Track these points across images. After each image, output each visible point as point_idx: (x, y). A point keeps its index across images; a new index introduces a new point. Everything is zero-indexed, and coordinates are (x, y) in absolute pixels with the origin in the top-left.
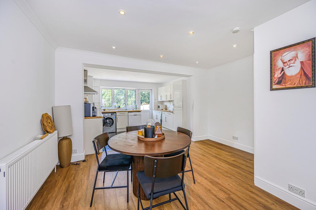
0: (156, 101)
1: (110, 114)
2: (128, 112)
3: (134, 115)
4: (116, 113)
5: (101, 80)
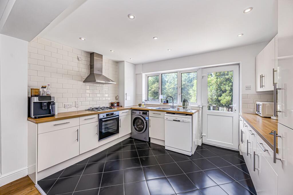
2: (167, 113)
3: (174, 120)
4: (148, 111)
5: (143, 64)
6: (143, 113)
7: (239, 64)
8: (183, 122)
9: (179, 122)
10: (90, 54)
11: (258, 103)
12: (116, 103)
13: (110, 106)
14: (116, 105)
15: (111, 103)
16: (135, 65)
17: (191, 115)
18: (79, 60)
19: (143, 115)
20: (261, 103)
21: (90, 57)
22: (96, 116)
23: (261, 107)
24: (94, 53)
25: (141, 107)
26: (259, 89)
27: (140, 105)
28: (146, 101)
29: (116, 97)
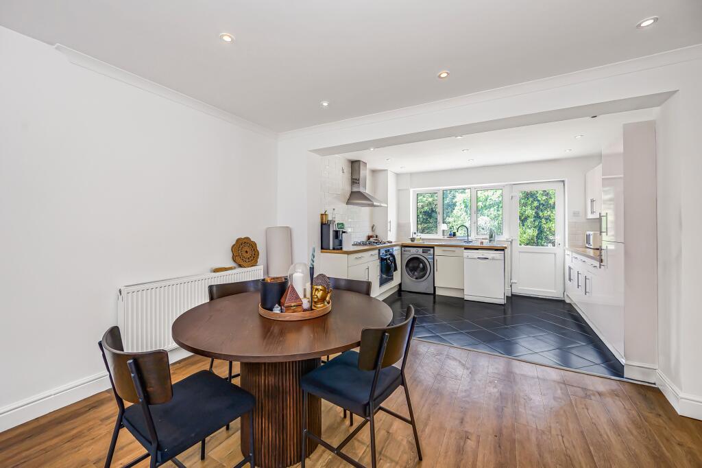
0: (581, 219)
1: (420, 250)
2: (466, 249)
3: (479, 258)
4: (433, 248)
5: (411, 174)
6: (424, 252)
7: (563, 181)
8: (493, 259)
9: (487, 260)
10: (352, 162)
11: (588, 233)
12: (374, 237)
15: (368, 236)
16: (398, 175)
17: (503, 250)
18: (343, 172)
19: (423, 254)
20: (591, 233)
21: (351, 167)
23: (591, 237)
24: (359, 161)
25: (415, 242)
26: (590, 216)
27: (413, 240)
28: (415, 233)
29: (373, 228)
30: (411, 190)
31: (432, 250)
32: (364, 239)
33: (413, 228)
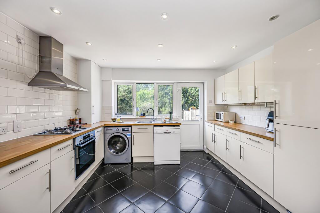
0: (213, 105)
1: (121, 129)
2: (154, 126)
3: (164, 133)
4: (131, 126)
5: (113, 69)
6: (123, 130)
7: (203, 83)
8: (174, 133)
9: (170, 134)
10: (40, 37)
12: (77, 120)
13: (69, 124)
14: (77, 122)
15: (70, 120)
16: (102, 68)
17: (179, 126)
18: (20, 43)
21: (39, 42)
22: (71, 142)
24: (50, 37)
25: (116, 122)
27: (114, 120)
28: (116, 114)
29: (76, 111)
30: (113, 81)
31: (130, 128)
32: (63, 124)
33: (114, 110)
